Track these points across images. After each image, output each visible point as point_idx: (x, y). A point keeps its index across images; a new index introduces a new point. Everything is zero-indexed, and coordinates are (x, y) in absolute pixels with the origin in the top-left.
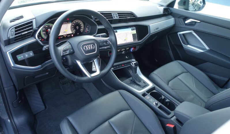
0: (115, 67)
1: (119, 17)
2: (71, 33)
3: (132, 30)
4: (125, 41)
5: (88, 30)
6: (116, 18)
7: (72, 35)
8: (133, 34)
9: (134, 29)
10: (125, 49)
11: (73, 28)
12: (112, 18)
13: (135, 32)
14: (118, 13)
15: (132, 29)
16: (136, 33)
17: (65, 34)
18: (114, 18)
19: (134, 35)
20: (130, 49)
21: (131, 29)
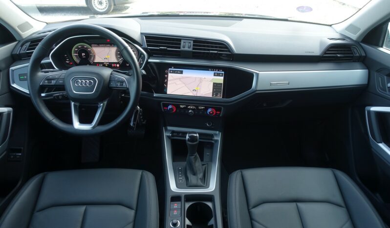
0: (174, 134)
1: (194, 49)
2: (116, 61)
3: (214, 75)
4: (193, 92)
5: (142, 62)
6: (186, 49)
7: (118, 65)
8: (214, 83)
9: (221, 75)
10: (197, 107)
11: (119, 54)
12: (179, 48)
13: (220, 80)
14: (194, 41)
15: (215, 73)
16: (222, 82)
17: (107, 61)
18: (182, 49)
19: (216, 86)
20: (206, 109)
21: (213, 72)
